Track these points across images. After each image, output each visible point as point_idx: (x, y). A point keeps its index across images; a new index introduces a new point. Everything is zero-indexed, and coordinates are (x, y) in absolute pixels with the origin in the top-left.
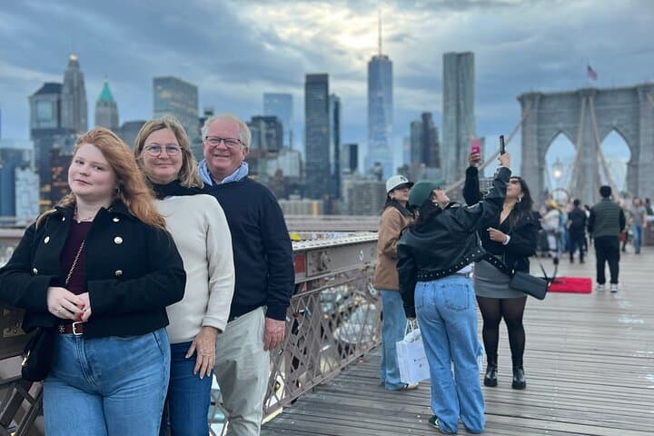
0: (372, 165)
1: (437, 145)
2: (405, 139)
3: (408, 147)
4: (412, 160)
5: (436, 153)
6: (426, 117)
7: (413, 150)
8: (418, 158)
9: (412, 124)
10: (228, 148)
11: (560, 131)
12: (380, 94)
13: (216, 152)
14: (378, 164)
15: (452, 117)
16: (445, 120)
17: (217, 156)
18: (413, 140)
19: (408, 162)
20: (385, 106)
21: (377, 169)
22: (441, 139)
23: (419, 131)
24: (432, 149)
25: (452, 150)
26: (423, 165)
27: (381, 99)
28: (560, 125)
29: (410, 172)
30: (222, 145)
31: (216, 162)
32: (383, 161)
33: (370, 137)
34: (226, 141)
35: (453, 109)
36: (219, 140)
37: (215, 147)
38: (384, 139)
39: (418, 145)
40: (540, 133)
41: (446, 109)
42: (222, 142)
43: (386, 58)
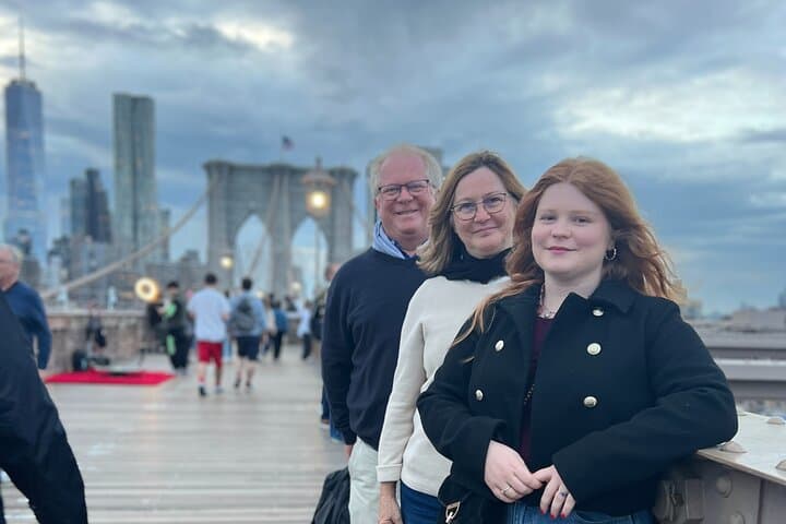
0: (14, 234)
1: (106, 213)
2: (63, 202)
3: (67, 212)
4: (74, 230)
5: (107, 224)
6: (92, 175)
7: (74, 218)
8: (82, 229)
9: (73, 183)
10: (415, 197)
11: (251, 212)
12: (24, 134)
13: (399, 208)
14: (23, 232)
15: (127, 180)
16: (118, 182)
17: (399, 213)
18: (74, 203)
19: (68, 233)
20: (33, 151)
21: (23, 239)
22: (112, 206)
23: (83, 193)
24: (101, 218)
25: (128, 223)
26: (88, 239)
27: (26, 142)
28: (252, 205)
29: (71, 245)
30: (405, 195)
31: (400, 224)
32: (31, 229)
33: (11, 194)
34: (409, 186)
35: (127, 168)
36: (398, 188)
37: (395, 200)
38: (32, 198)
39: (82, 212)
40: (229, 211)
41: (118, 167)
42: (404, 190)
43: (32, 85)
